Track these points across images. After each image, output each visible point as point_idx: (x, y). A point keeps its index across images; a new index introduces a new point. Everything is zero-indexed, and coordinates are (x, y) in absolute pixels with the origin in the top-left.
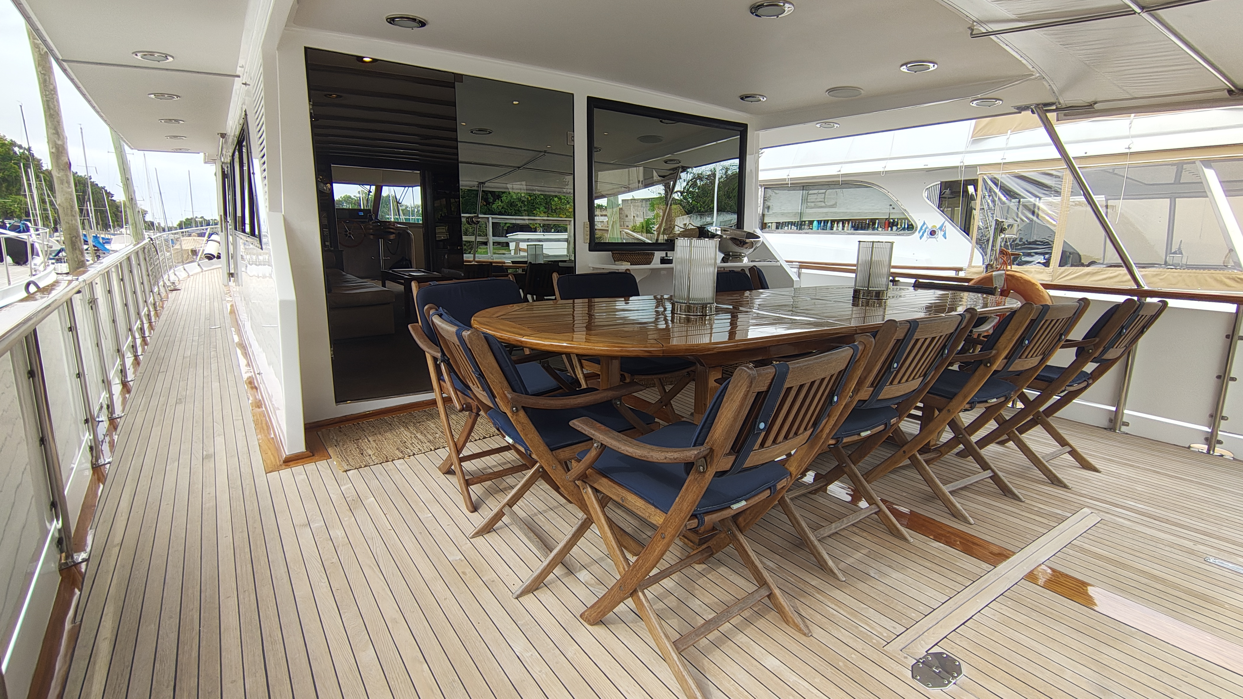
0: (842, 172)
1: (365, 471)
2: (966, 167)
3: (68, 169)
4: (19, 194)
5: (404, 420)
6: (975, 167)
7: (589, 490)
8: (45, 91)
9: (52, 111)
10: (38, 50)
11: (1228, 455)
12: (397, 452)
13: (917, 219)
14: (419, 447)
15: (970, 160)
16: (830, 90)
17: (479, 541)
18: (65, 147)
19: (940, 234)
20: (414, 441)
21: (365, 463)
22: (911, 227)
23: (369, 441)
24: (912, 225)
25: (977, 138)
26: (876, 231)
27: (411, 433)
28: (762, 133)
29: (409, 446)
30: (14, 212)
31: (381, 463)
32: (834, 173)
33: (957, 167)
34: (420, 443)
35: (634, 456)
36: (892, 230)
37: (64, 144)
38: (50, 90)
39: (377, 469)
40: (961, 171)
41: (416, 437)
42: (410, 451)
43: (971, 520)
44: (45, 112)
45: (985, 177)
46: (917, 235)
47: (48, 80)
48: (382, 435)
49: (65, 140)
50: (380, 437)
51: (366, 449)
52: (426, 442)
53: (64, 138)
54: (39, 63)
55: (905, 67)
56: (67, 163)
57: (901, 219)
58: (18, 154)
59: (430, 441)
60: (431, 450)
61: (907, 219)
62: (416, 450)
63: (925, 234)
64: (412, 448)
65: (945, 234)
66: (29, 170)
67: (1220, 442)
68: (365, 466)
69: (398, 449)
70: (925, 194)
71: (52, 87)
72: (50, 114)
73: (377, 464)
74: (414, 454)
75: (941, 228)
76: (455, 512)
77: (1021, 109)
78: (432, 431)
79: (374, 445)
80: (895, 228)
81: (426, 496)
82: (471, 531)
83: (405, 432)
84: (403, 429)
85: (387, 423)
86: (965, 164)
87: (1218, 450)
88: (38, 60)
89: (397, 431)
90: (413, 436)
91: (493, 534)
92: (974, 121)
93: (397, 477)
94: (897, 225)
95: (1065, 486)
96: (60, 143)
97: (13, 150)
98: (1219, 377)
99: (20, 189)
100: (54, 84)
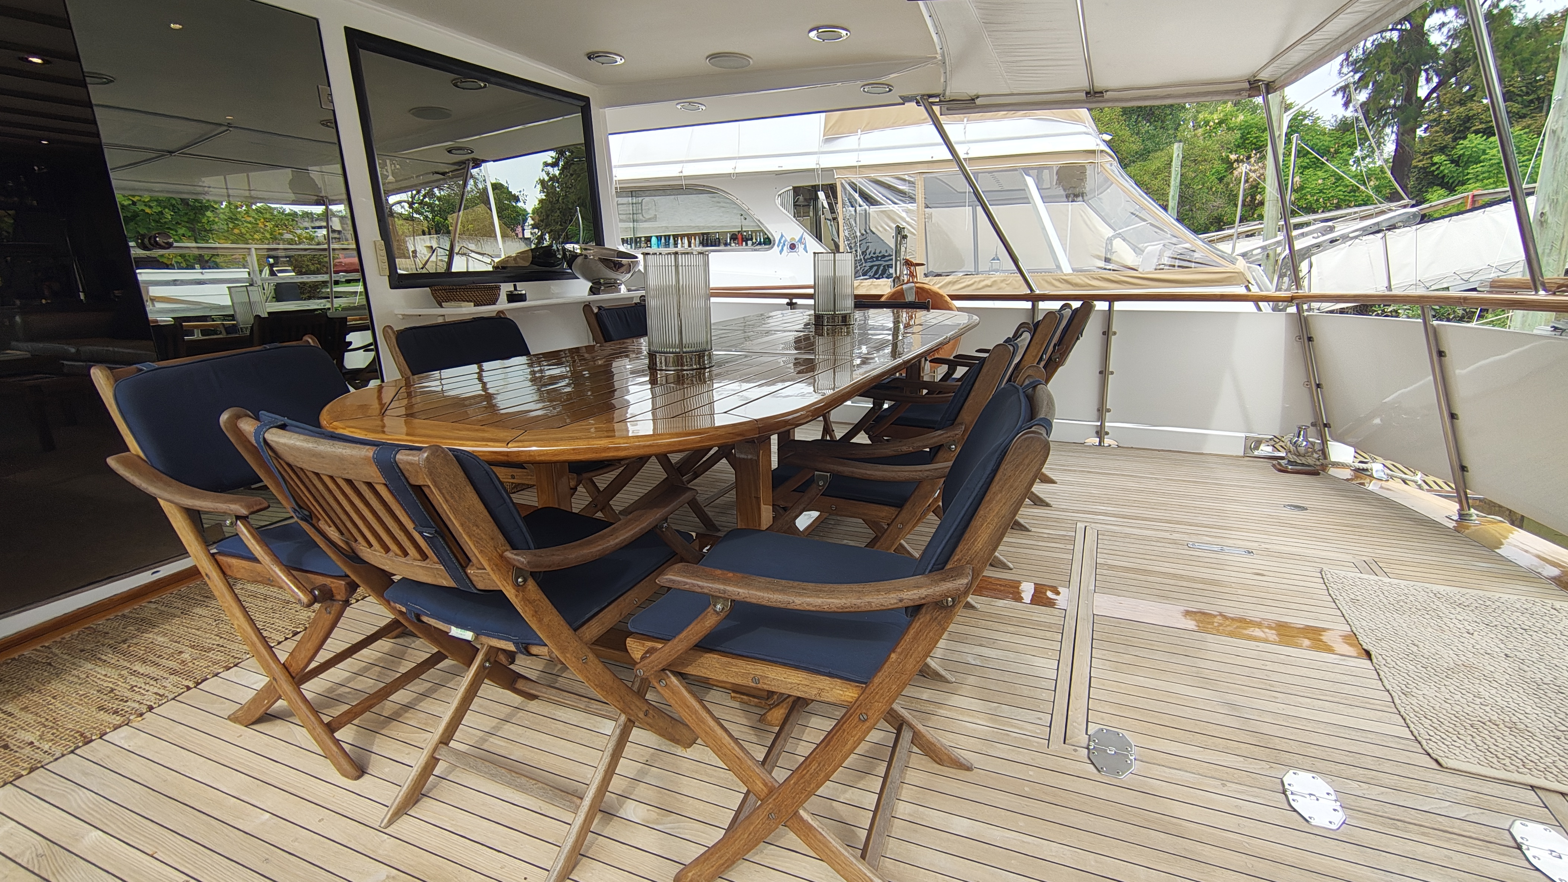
0: (685, 174)
1: (37, 781)
2: (823, 170)
5: (80, 647)
6: (831, 169)
7: (674, 679)
11: (1113, 443)
12: (102, 715)
13: (775, 230)
14: (156, 690)
15: (828, 162)
16: (712, 57)
17: (405, 826)
19: (801, 248)
20: (133, 680)
21: (25, 765)
22: (768, 242)
23: (10, 714)
24: (768, 238)
25: (830, 137)
26: (729, 247)
27: (116, 667)
28: (609, 111)
29: (128, 694)
31: (72, 752)
32: (675, 174)
33: (813, 170)
34: (152, 682)
35: (827, 610)
36: (747, 244)
39: (70, 765)
40: (818, 175)
41: (134, 673)
42: (136, 705)
43: (1011, 566)
45: (843, 182)
46: (776, 249)
48: (39, 691)
50: (36, 697)
51: (9, 732)
52: (165, 675)
55: (815, 32)
57: (756, 232)
59: (174, 672)
60: (189, 688)
61: (762, 231)
62: (150, 699)
63: (785, 248)
64: (138, 697)
65: (805, 247)
67: (1107, 433)
68: (32, 770)
69: (101, 708)
70: (778, 201)
73: (63, 755)
74: (151, 708)
75: (800, 240)
76: (320, 791)
77: (905, 100)
78: (169, 651)
79: (29, 718)
80: (750, 242)
81: (232, 782)
82: (378, 815)
83: (98, 669)
84: (90, 666)
85: (37, 663)
86: (822, 166)
87: (1107, 441)
89: (75, 672)
90: (125, 672)
91: (426, 803)
92: (824, 114)
93: (134, 767)
94: (752, 239)
95: (1048, 505)
98: (1101, 372)
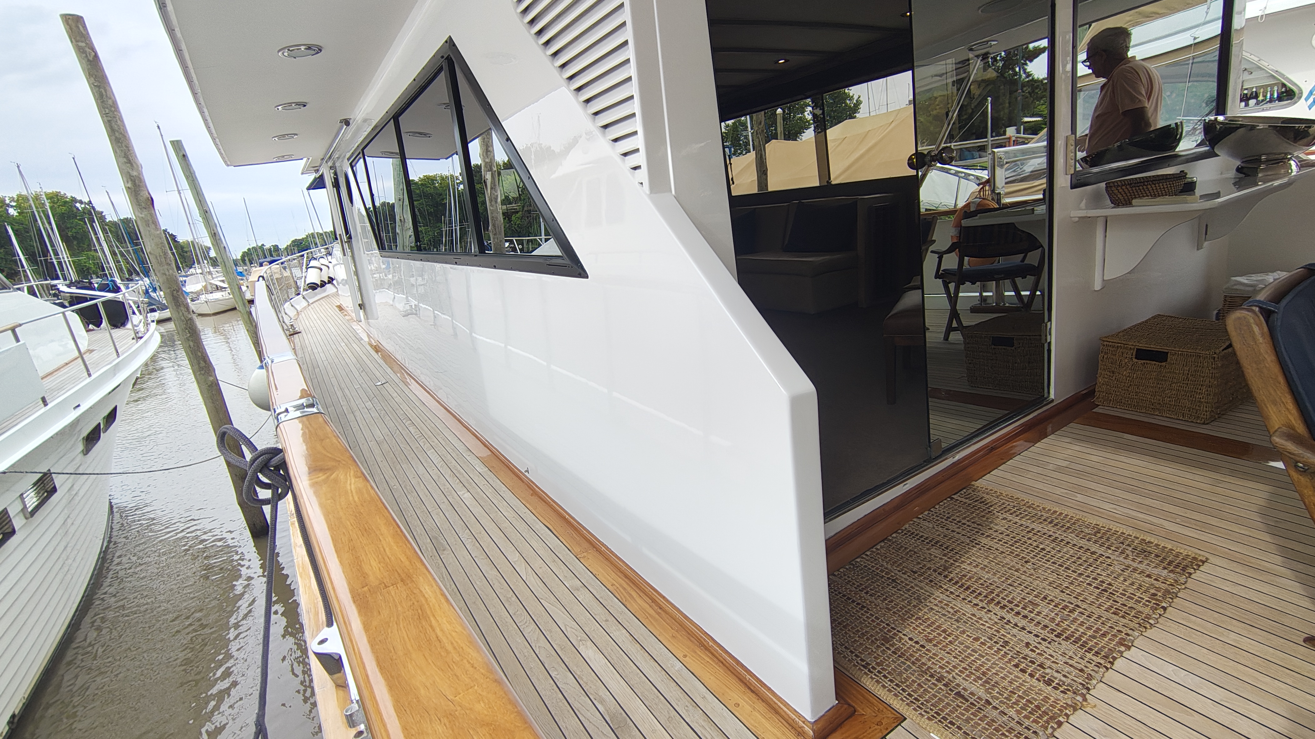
3: (151, 206)
4: (90, 250)
8: (104, 108)
9: (117, 134)
10: (84, 55)
18: (142, 178)
22: (1288, 94)
30: (88, 269)
37: (139, 174)
38: (109, 106)
44: (110, 136)
47: (104, 93)
49: (140, 169)
53: (138, 166)
54: (89, 73)
56: (148, 198)
58: (81, 209)
66: (94, 224)
71: (110, 102)
72: (116, 137)
88: (88, 69)
96: (135, 173)
97: (75, 206)
99: (89, 245)
100: (113, 98)
